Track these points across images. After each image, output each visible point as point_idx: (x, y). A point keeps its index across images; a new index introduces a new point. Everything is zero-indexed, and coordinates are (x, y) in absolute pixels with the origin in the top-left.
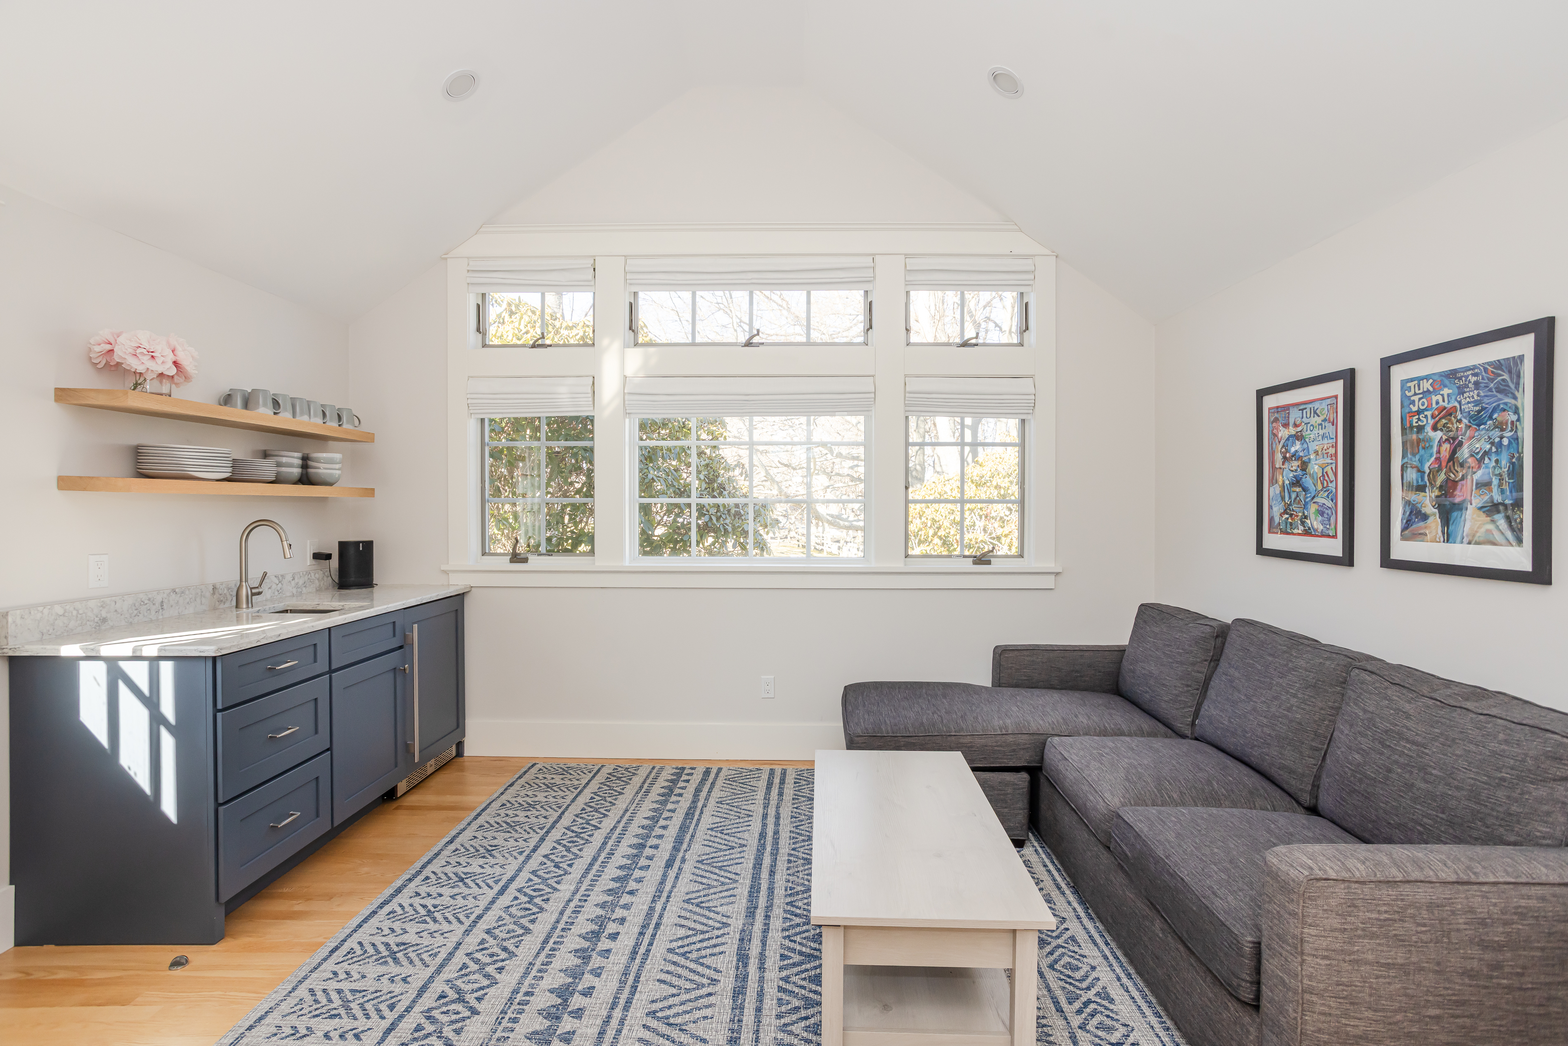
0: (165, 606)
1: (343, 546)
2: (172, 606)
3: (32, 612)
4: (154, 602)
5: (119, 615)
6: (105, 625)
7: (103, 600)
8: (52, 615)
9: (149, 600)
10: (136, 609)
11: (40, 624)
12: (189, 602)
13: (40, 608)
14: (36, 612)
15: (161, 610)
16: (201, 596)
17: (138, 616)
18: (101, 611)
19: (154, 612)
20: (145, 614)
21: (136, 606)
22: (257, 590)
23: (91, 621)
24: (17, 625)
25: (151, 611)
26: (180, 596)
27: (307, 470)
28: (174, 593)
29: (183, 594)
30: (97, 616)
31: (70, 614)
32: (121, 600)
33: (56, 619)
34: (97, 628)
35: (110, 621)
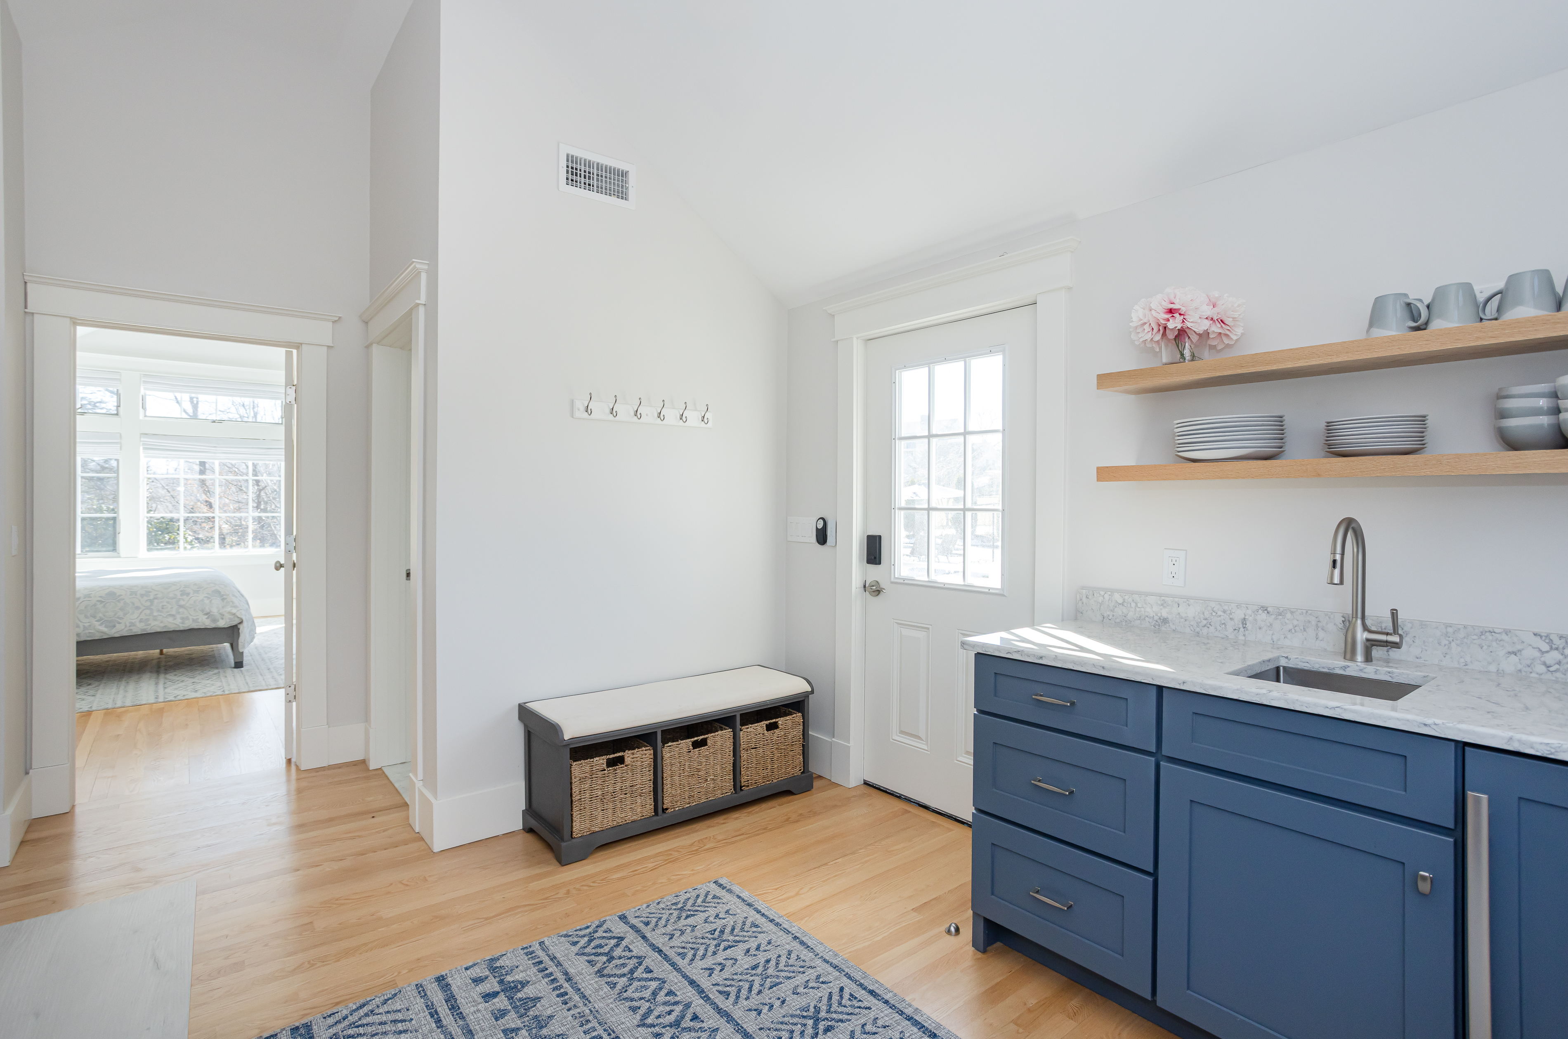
0: (1249, 626)
2: (1260, 628)
3: (1095, 595)
4: (1231, 616)
5: (1183, 620)
6: (1165, 626)
7: (1163, 598)
8: (1112, 601)
9: (1224, 612)
10: (1206, 619)
11: (1102, 607)
12: (1293, 631)
13: (1102, 593)
14: (1098, 595)
15: (1242, 629)
16: (1317, 626)
17: (1208, 628)
18: (1161, 609)
19: (1232, 630)
20: (1219, 628)
21: (1205, 615)
22: (1383, 637)
23: (1150, 618)
24: (1083, 603)
25: (1227, 627)
26: (1276, 619)
27: (1559, 418)
28: (1266, 612)
29: (1280, 617)
30: (1157, 615)
31: (1129, 605)
32: (1185, 604)
33: (1116, 607)
34: (1157, 627)
35: (1171, 624)
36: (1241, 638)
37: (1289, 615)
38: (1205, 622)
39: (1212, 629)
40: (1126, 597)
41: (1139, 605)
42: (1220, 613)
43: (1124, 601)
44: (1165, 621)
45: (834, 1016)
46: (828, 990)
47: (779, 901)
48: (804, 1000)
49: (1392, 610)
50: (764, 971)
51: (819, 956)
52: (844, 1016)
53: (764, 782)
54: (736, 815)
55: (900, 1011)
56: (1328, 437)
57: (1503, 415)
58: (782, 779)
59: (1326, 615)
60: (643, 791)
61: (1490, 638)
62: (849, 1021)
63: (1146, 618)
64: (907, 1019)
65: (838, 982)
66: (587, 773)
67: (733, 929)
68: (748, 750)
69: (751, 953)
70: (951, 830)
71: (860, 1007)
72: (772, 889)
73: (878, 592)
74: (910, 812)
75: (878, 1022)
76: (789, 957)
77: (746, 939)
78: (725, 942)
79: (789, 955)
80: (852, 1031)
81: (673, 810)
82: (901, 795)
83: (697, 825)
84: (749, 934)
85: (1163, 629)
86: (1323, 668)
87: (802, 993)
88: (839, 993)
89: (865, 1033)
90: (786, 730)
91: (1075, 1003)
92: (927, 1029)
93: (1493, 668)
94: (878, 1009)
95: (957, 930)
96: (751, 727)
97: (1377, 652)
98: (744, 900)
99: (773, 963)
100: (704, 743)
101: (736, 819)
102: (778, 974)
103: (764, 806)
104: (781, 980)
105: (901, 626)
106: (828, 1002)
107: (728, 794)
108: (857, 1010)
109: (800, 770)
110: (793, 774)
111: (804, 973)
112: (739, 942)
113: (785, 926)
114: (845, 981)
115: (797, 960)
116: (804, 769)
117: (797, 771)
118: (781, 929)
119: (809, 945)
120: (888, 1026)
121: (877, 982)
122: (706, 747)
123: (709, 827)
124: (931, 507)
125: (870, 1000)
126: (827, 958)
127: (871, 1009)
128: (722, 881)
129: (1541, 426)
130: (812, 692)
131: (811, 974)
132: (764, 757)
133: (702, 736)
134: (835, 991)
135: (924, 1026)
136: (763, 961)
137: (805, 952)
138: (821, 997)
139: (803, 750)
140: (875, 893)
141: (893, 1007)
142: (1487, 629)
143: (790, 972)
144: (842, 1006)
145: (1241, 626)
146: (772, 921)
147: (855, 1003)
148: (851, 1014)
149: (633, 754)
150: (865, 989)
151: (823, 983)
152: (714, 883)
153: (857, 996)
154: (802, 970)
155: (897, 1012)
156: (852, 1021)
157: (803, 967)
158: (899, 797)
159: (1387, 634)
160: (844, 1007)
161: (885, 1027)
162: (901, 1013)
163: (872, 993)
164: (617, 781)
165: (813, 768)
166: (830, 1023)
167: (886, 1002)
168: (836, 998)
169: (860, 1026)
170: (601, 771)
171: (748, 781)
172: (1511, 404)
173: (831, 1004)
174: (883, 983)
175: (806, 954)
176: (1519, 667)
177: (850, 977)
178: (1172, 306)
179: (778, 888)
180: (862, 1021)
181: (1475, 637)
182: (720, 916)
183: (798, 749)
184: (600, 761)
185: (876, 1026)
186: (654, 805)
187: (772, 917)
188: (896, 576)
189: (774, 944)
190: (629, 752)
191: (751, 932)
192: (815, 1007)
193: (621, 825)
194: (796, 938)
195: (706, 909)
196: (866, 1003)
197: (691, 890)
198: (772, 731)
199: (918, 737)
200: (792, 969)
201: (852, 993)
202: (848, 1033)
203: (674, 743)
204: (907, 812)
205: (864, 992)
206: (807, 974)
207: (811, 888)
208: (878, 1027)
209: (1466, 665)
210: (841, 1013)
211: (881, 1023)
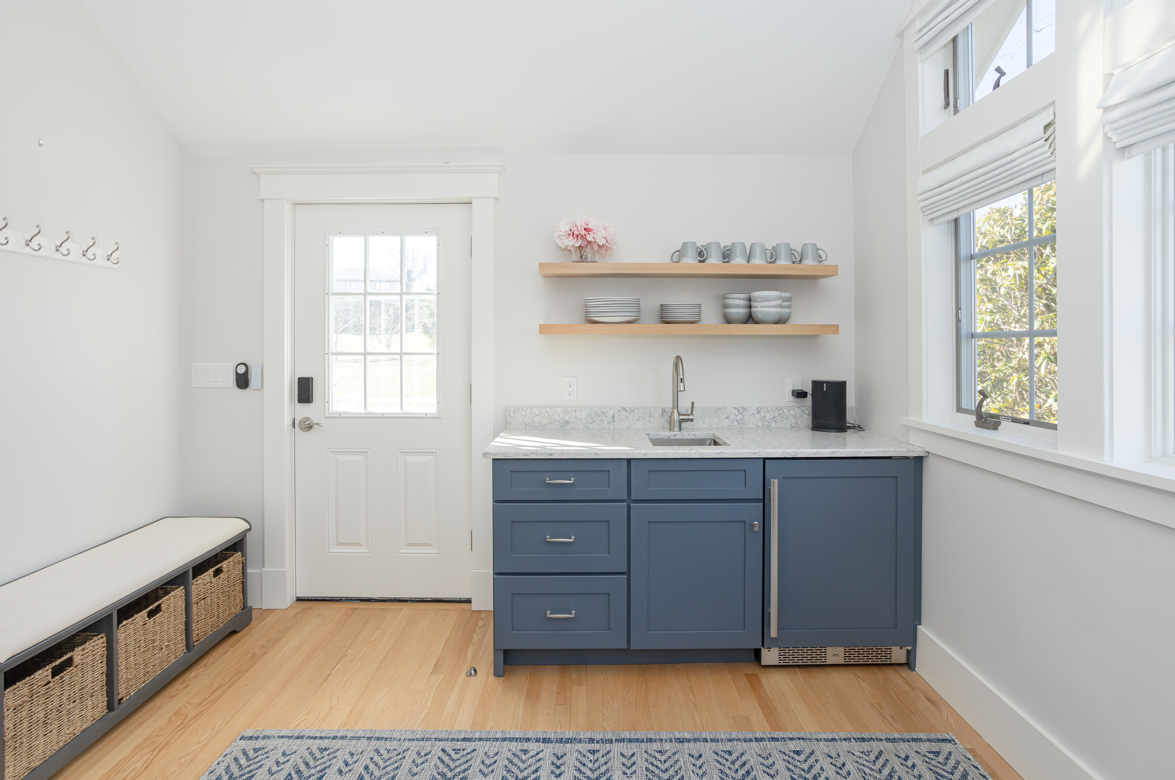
0: (616, 419)
1: (817, 385)
2: (622, 420)
3: (520, 410)
4: (606, 415)
5: (578, 421)
6: (568, 426)
7: (566, 408)
8: (532, 414)
9: (602, 413)
10: (592, 419)
11: (525, 418)
12: (638, 419)
13: (525, 409)
14: (522, 410)
15: (612, 422)
16: (650, 416)
17: (593, 424)
18: (565, 415)
19: (607, 423)
20: (599, 423)
21: (592, 416)
22: (687, 417)
23: (558, 422)
24: (511, 417)
25: (604, 422)
26: (630, 414)
27: (751, 310)
28: (625, 410)
29: (632, 412)
30: (562, 419)
31: (544, 415)
32: (579, 410)
33: (535, 417)
34: (562, 427)
35: (571, 424)
36: (612, 427)
37: (636, 411)
38: (591, 420)
39: (595, 424)
40: (542, 410)
41: (551, 414)
42: (600, 414)
43: (540, 413)
44: (567, 423)
45: (458, 770)
46: (435, 757)
47: (322, 721)
48: (426, 774)
49: (692, 402)
50: (371, 776)
51: (403, 740)
52: (464, 765)
53: (212, 631)
54: (192, 674)
55: (494, 739)
56: (661, 313)
57: (725, 306)
58: (227, 621)
59: (654, 409)
60: (95, 689)
61: (719, 412)
62: (471, 766)
63: (555, 422)
64: (504, 741)
65: (436, 748)
66: (26, 695)
67: (307, 764)
68: (198, 603)
69: (345, 771)
70: (401, 610)
71: (468, 754)
72: (304, 716)
73: (310, 427)
74: (357, 608)
75: (489, 754)
76: (380, 754)
77: (328, 763)
78: (312, 778)
79: (379, 752)
80: (480, 771)
81: (128, 697)
82: (341, 598)
83: (155, 702)
84: (326, 758)
85: (566, 428)
86: (666, 437)
87: (419, 772)
88: (445, 754)
89: (489, 766)
90: (228, 572)
91: (574, 676)
92: (520, 738)
93: (720, 426)
94: (482, 747)
95: (475, 671)
96: (200, 578)
97: (684, 425)
98: (290, 737)
99: (372, 766)
100: (158, 609)
101: (196, 677)
102: (385, 771)
103: (215, 654)
104: (392, 773)
105: (335, 454)
106: (444, 765)
107: (181, 655)
108: (469, 757)
109: (241, 607)
110: (235, 613)
111: (404, 757)
112: (325, 769)
113: (351, 735)
114: (442, 744)
115: (388, 752)
116: (244, 606)
117: (238, 610)
118: (350, 739)
119: (385, 737)
120: (498, 753)
121: (461, 731)
122: (161, 613)
123: (171, 697)
124: (367, 352)
125: (470, 746)
126: (409, 737)
127: (476, 749)
128: (248, 733)
129: (739, 313)
130: (250, 529)
131: (410, 756)
132: (212, 605)
133: (156, 602)
134: (441, 754)
135: (517, 738)
136: (362, 770)
137: (388, 743)
138: (436, 765)
139: (243, 587)
140: (393, 676)
141: (487, 740)
142: (718, 408)
143: (393, 764)
144: (456, 760)
145: (612, 420)
146: (335, 738)
147: (462, 753)
148: (467, 761)
149: (83, 650)
150: (458, 740)
151: (426, 755)
152: (240, 739)
153: (459, 748)
154: (400, 756)
155: (493, 741)
156: (473, 764)
157: (399, 754)
158: (339, 600)
159: (689, 415)
160: (458, 760)
161: (497, 755)
162: (497, 740)
163: (466, 740)
164: (64, 690)
165: (253, 602)
166: (460, 777)
167: (480, 739)
168: (446, 759)
169: (481, 764)
170: (44, 686)
171: (198, 635)
172: (730, 302)
173: (448, 764)
174: (465, 730)
175: (394, 744)
176: (729, 424)
177: (440, 740)
178: (587, 227)
179: (309, 712)
180: (479, 761)
181: (714, 412)
182: (281, 761)
183: (239, 588)
184: (44, 674)
185: (491, 758)
186: (108, 701)
187: (332, 736)
188: (330, 412)
189: (357, 753)
190: (79, 649)
191: (326, 756)
192: (439, 774)
193: (69, 742)
194: (369, 738)
195: (259, 764)
196: (469, 748)
197: (221, 758)
198: (218, 577)
199: (359, 544)
200: (392, 761)
201: (453, 748)
202: (479, 773)
203: (130, 620)
204: (355, 609)
205: (459, 743)
206: (407, 757)
207: (338, 697)
208: (493, 757)
209: (711, 426)
210: (460, 765)
211: (492, 754)
